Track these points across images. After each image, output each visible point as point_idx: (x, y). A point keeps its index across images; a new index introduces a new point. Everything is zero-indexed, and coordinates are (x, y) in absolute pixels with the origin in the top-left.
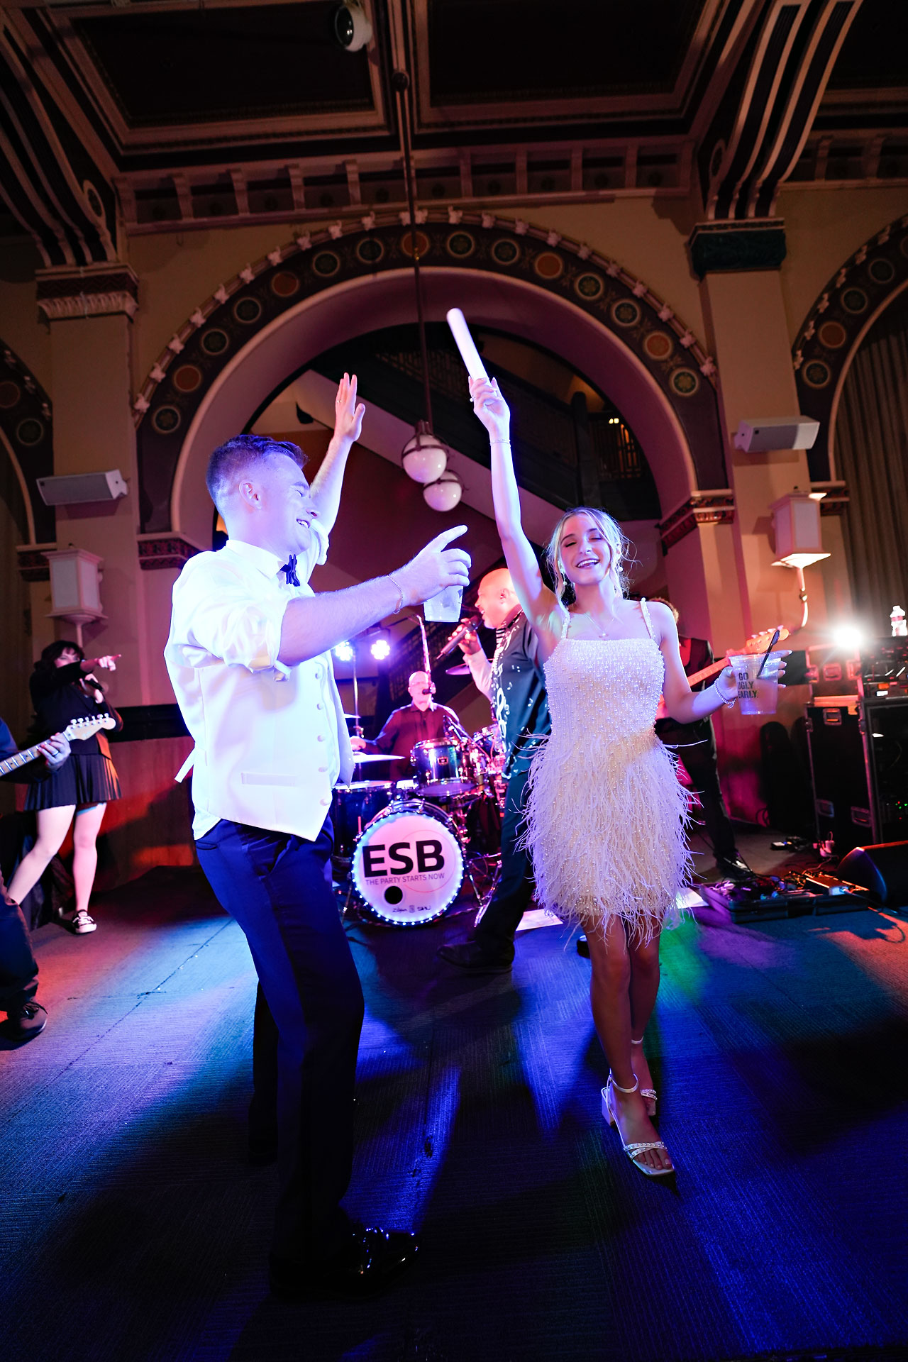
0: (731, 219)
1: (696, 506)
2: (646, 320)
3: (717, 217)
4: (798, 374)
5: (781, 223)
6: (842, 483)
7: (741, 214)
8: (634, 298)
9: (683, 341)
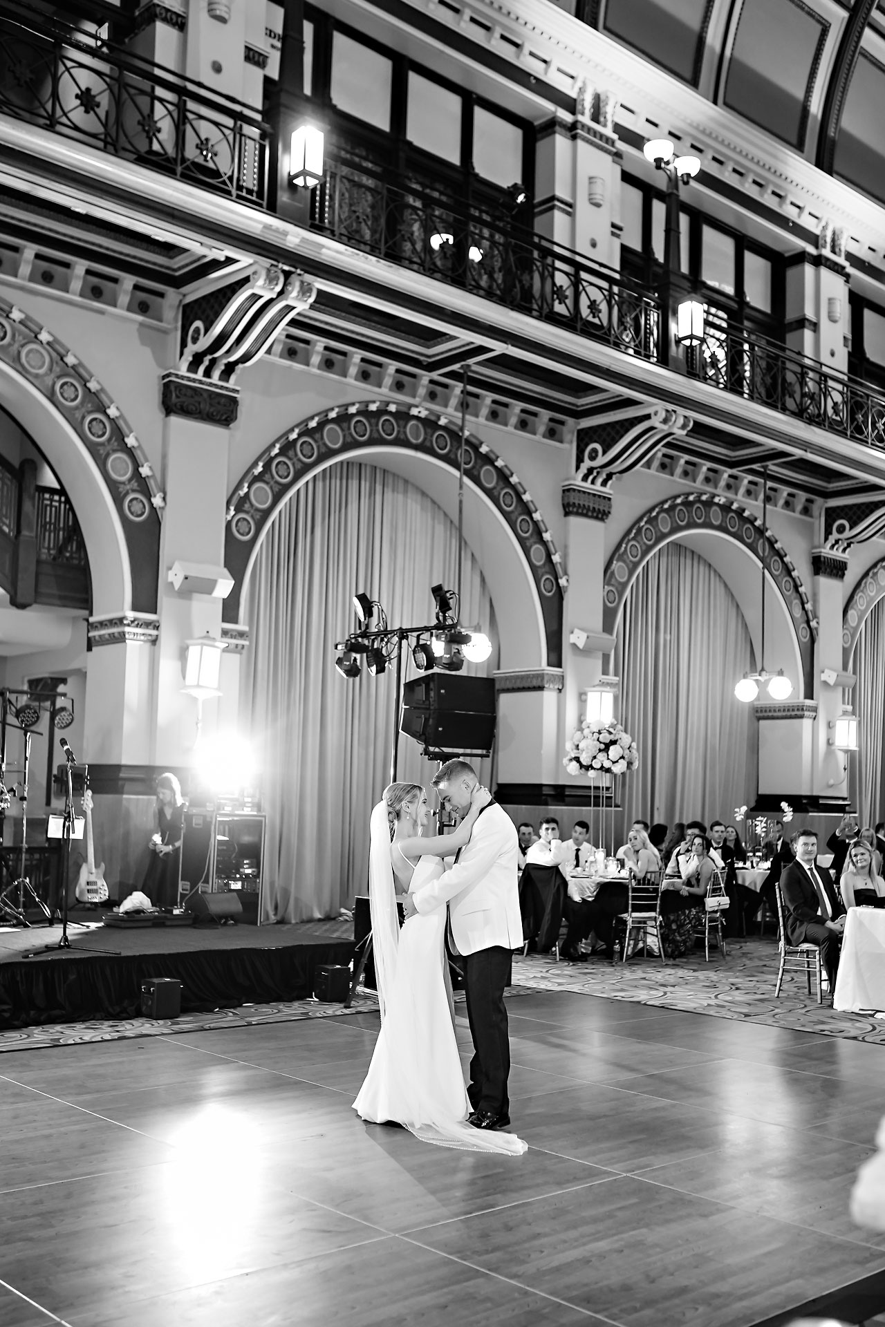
0: (200, 375)
1: (129, 625)
2: (114, 439)
3: (189, 370)
4: (229, 524)
5: (237, 391)
6: (246, 628)
7: (208, 373)
8: (108, 416)
9: (141, 470)
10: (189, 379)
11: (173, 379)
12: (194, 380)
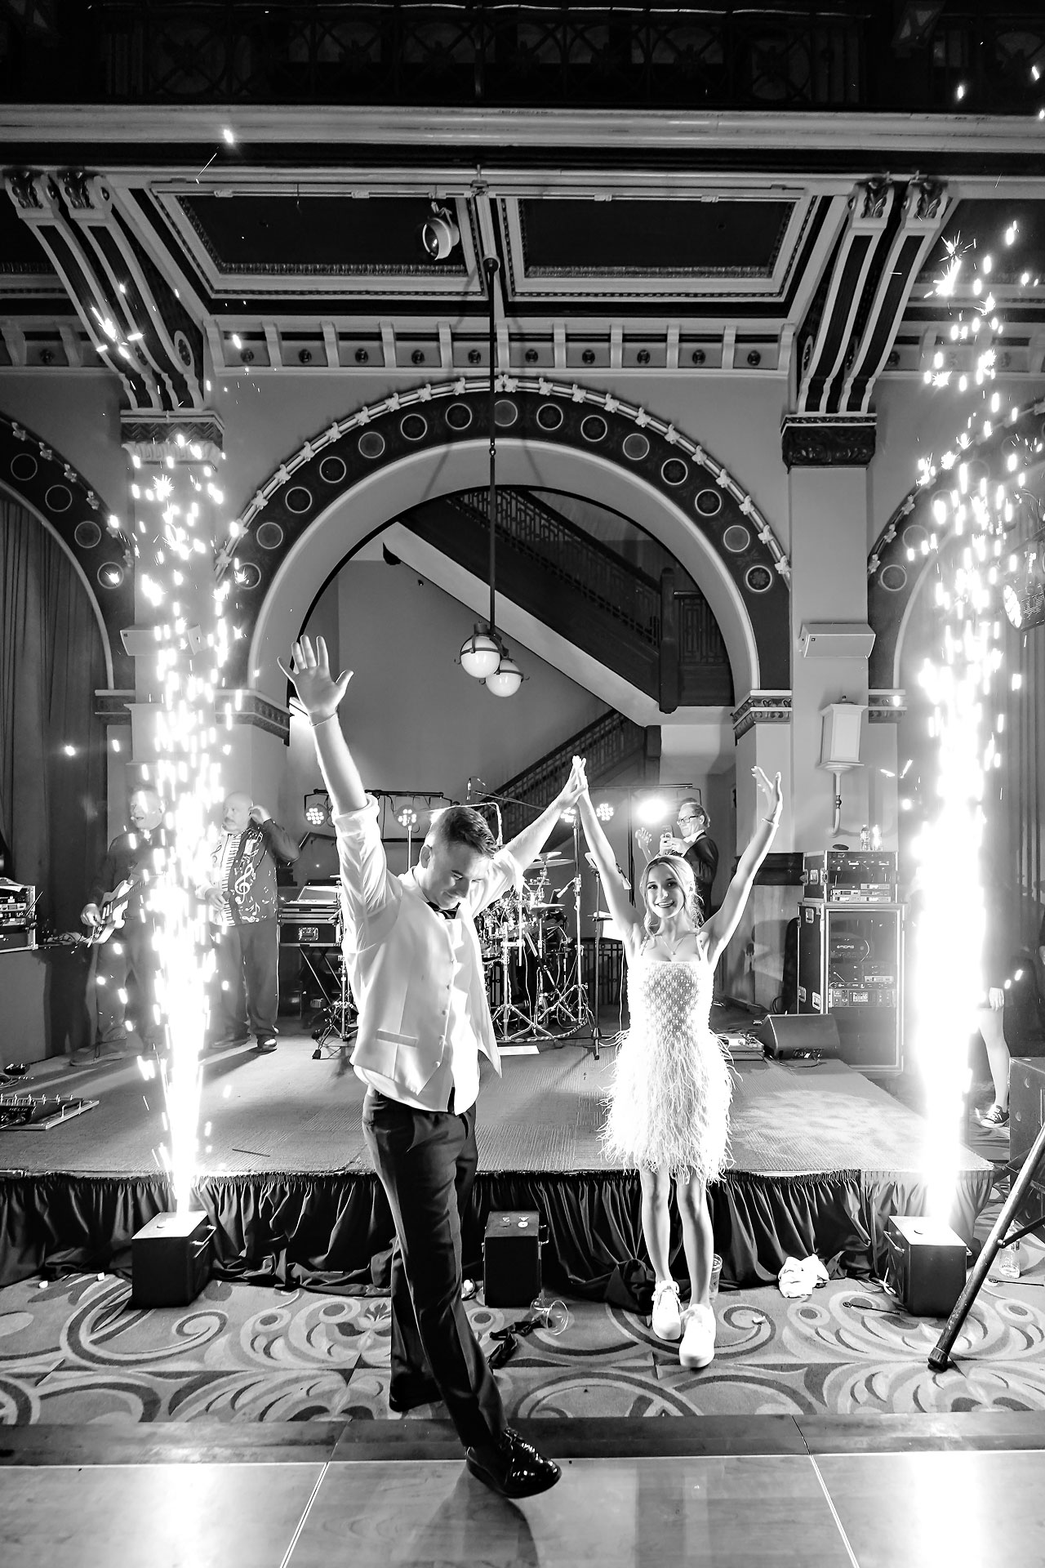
0: (822, 412)
1: (755, 705)
2: (727, 512)
3: (808, 408)
5: (873, 420)
7: (832, 406)
8: (718, 487)
9: (761, 536)
10: (808, 420)
11: (790, 424)
12: (815, 420)
